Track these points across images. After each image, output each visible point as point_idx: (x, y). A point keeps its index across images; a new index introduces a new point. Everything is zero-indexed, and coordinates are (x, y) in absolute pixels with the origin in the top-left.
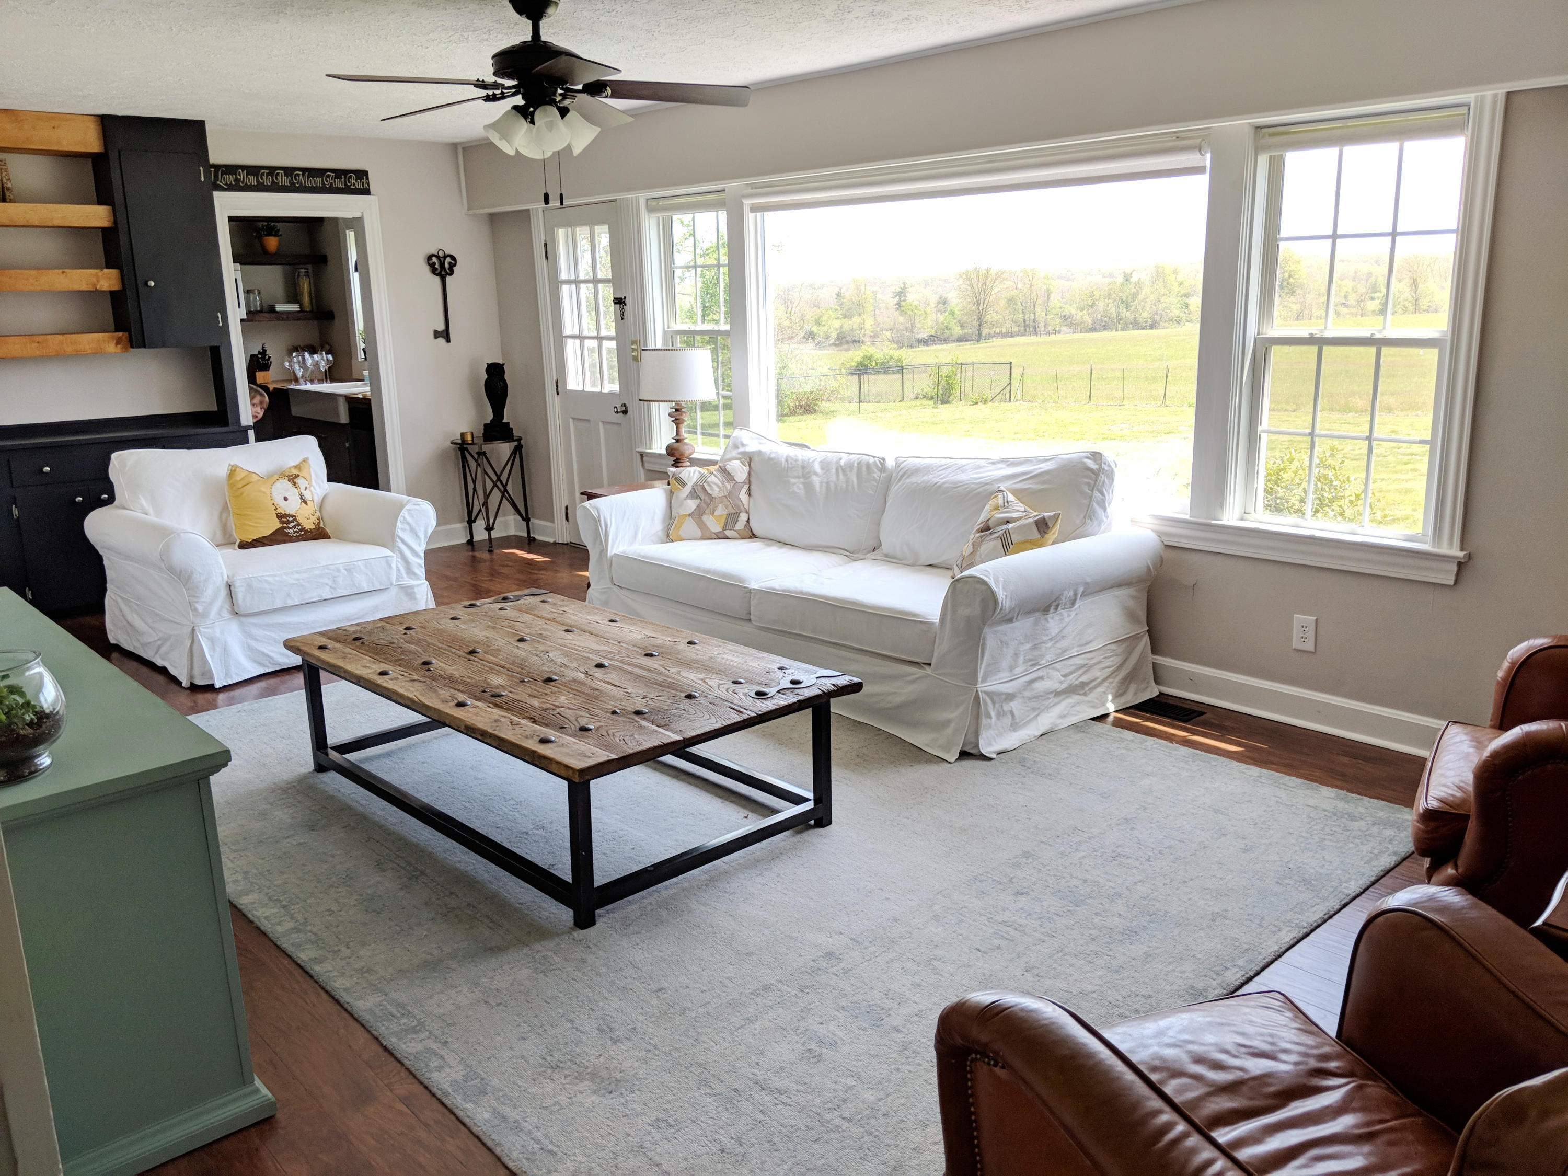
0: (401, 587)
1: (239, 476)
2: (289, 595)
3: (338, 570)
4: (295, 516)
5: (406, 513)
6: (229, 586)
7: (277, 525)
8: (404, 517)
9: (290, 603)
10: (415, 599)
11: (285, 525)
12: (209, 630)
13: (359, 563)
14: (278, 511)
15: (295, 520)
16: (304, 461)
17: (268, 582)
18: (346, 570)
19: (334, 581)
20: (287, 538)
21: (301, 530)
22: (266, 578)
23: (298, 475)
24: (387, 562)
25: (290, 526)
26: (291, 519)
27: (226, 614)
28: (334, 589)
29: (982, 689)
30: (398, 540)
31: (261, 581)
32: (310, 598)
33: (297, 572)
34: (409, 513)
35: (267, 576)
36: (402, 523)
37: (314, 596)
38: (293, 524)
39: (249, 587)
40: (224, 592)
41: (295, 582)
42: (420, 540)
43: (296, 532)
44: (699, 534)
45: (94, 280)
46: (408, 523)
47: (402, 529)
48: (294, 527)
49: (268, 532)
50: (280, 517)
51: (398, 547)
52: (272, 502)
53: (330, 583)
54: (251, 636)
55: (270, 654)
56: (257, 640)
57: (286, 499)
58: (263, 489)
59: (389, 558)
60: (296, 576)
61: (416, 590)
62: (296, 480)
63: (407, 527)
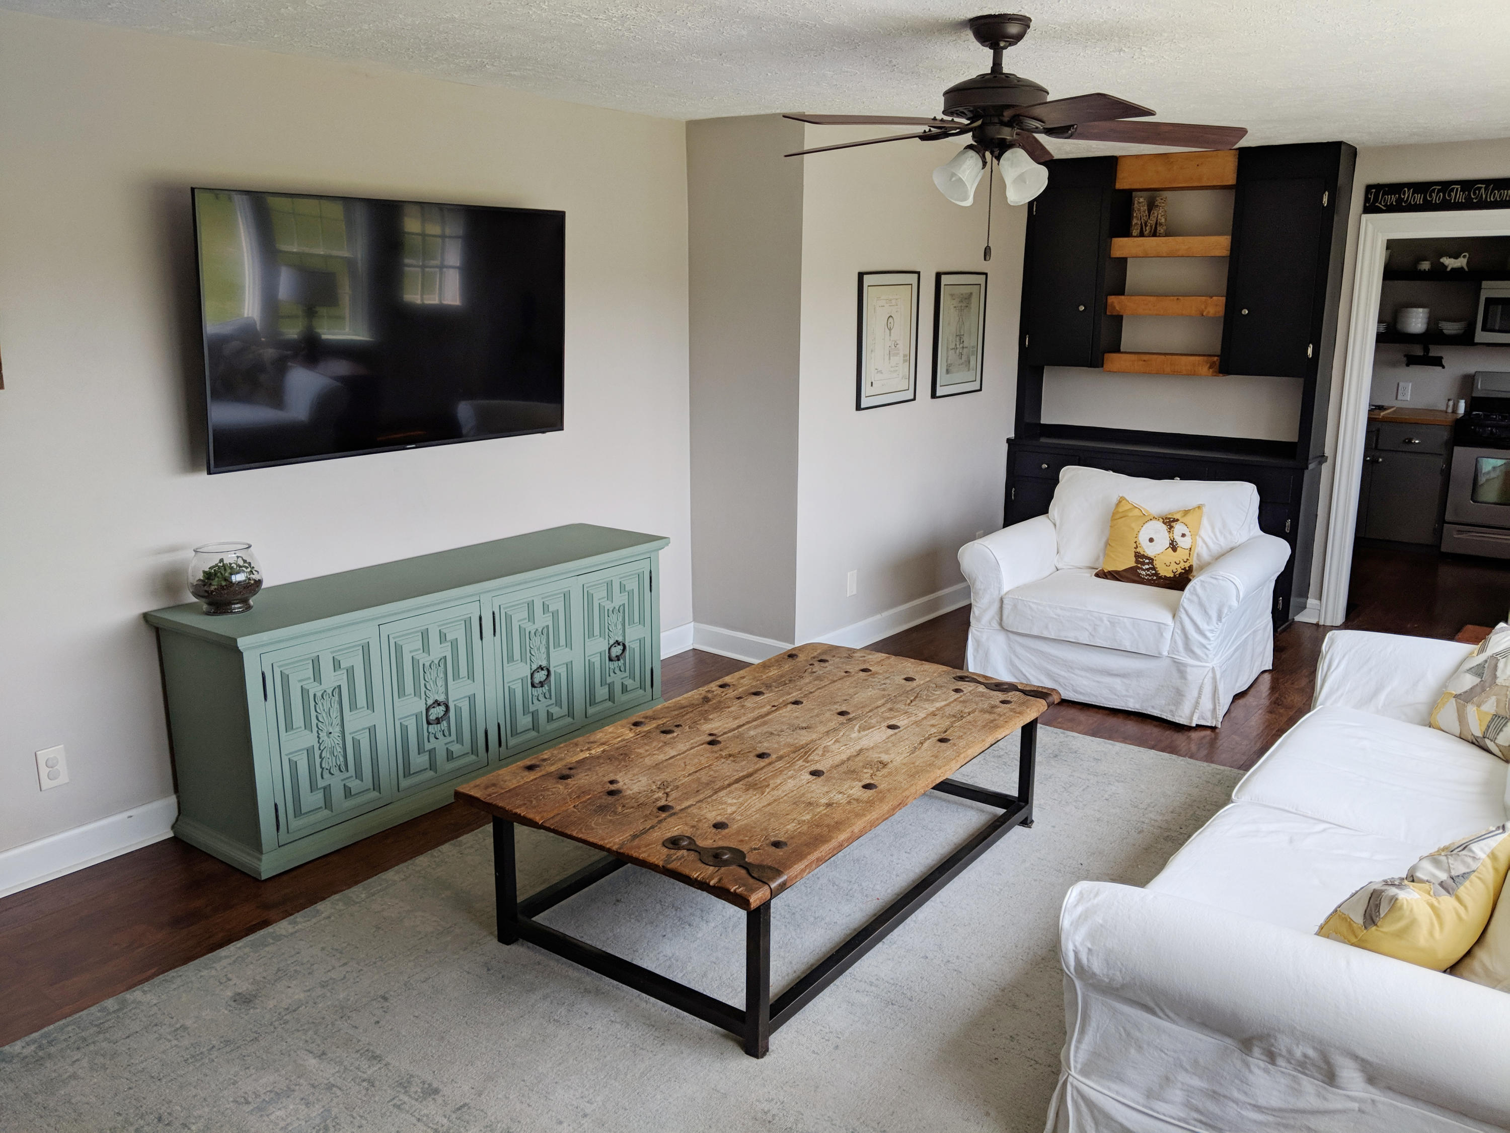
0: (1175, 662)
1: (1124, 507)
2: (1047, 627)
3: (1101, 620)
4: (1152, 560)
5: (1199, 584)
6: (1002, 601)
7: (1131, 563)
8: (1194, 587)
9: (1046, 634)
10: (1185, 679)
11: (1139, 565)
12: (979, 634)
13: (1126, 620)
14: (1138, 550)
15: (1152, 563)
16: (1199, 507)
17: (1031, 608)
18: (1109, 621)
19: (1095, 628)
20: (1137, 579)
21: (1153, 575)
22: (1031, 604)
23: (1177, 520)
24: (1160, 629)
25: (1144, 567)
26: (1147, 561)
27: (995, 625)
28: (1093, 636)
29: (1076, 1083)
30: (1182, 610)
31: (1025, 605)
32: (1065, 637)
33: (1062, 608)
34: (1201, 585)
35: (1033, 603)
36: (1191, 593)
37: (1071, 636)
38: (1147, 567)
39: (1015, 606)
40: (996, 605)
41: (1055, 616)
42: (1210, 618)
43: (1148, 575)
44: (1458, 733)
45: (1203, 307)
46: (1197, 596)
47: (1189, 599)
48: (1148, 570)
49: (1121, 567)
50: (1139, 556)
51: (1181, 618)
52: (1136, 540)
53: (1090, 629)
54: (1015, 653)
55: (1028, 675)
56: (1017, 657)
57: (1151, 540)
58: (1133, 525)
59: (1163, 626)
60: (1059, 611)
61: (1189, 669)
62: (1173, 524)
63: (1195, 599)
